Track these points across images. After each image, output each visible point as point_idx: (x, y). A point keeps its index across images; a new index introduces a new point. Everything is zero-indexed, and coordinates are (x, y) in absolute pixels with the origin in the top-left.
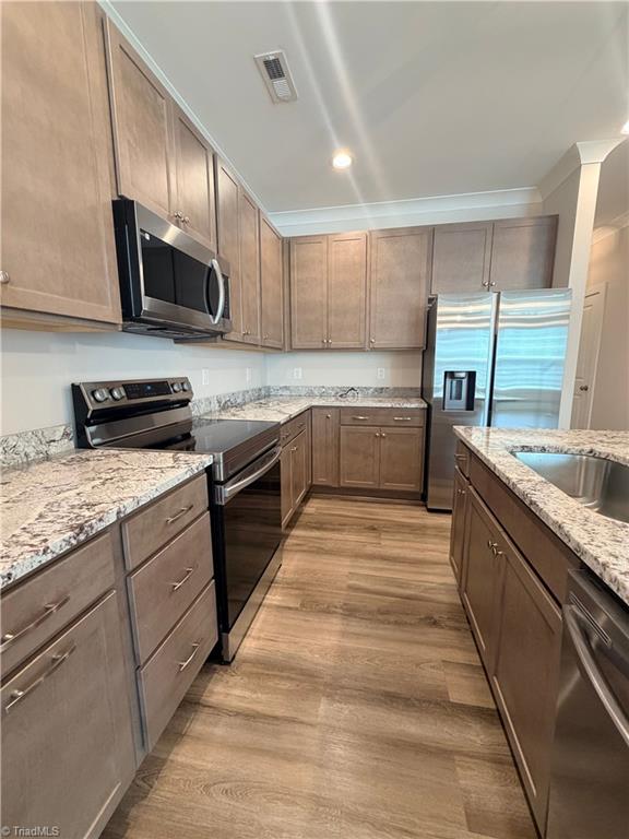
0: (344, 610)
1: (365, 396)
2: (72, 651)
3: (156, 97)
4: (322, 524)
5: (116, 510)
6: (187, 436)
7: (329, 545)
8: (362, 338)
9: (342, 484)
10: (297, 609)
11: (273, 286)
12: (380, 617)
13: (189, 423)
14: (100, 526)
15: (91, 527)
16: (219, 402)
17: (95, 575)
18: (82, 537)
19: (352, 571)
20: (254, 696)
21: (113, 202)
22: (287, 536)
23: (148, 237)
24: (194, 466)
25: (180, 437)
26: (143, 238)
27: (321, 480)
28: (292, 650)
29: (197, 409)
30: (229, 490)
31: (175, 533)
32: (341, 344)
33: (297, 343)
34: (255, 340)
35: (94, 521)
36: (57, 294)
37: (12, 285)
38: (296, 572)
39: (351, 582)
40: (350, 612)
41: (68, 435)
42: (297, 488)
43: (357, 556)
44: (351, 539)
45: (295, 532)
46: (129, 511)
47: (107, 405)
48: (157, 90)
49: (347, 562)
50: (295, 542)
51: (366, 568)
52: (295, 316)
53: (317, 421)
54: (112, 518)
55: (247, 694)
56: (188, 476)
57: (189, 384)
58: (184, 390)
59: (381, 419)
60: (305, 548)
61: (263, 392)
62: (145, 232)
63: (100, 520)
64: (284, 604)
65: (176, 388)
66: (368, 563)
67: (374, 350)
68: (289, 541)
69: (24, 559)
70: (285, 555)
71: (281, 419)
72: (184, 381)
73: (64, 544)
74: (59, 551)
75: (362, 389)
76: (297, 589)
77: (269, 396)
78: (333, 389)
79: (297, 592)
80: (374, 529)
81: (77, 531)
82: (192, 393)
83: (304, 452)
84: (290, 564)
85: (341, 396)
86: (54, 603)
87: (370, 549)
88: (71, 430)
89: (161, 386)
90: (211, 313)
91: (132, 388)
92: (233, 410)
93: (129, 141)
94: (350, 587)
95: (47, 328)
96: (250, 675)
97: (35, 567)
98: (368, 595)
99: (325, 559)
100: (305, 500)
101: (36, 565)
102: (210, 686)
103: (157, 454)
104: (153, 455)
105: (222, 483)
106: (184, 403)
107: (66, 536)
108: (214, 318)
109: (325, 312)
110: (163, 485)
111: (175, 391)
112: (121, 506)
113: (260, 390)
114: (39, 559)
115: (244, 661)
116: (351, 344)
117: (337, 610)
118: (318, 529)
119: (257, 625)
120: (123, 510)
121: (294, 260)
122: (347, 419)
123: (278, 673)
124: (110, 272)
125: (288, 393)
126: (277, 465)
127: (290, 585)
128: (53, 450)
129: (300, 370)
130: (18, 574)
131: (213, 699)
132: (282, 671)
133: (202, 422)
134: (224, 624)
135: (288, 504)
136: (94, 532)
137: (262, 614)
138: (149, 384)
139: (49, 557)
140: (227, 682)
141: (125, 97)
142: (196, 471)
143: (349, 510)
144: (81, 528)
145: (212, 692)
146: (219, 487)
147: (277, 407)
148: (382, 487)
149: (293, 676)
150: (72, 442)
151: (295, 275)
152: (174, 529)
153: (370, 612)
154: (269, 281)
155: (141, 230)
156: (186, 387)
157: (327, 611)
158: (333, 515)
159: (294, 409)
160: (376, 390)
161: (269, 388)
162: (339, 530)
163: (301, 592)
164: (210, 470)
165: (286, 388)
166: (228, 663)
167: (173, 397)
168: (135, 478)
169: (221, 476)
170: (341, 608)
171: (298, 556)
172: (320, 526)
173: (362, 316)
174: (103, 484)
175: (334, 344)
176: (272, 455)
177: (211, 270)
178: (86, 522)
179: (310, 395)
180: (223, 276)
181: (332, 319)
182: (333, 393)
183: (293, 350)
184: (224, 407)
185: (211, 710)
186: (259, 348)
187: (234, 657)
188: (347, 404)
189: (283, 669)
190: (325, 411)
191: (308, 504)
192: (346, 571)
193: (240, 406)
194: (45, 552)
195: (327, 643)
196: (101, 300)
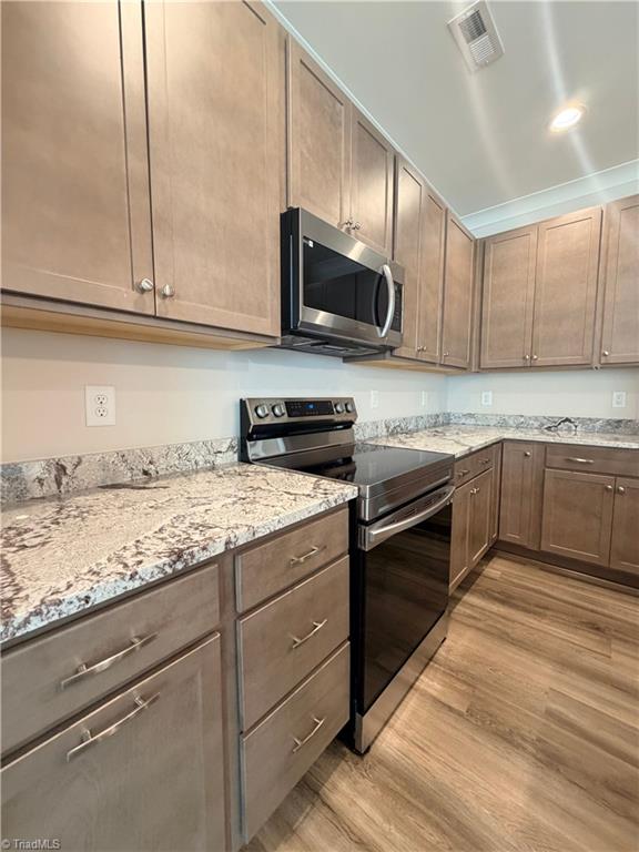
0: (538, 750)
1: (590, 431)
2: (154, 701)
3: (334, 105)
4: (510, 597)
5: (224, 539)
6: (348, 461)
7: (518, 632)
8: (588, 352)
9: (543, 548)
10: (460, 714)
11: (459, 294)
12: (609, 796)
13: (351, 447)
14: (203, 556)
15: (192, 555)
16: (388, 427)
17: (194, 612)
18: (179, 566)
19: (555, 686)
20: (386, 826)
21: (281, 215)
22: (457, 600)
23: (311, 244)
24: (331, 498)
25: (340, 461)
26: (306, 246)
27: (511, 536)
28: (445, 778)
29: (360, 433)
30: (377, 533)
31: (300, 576)
32: (549, 360)
33: (487, 361)
34: (431, 357)
35: (195, 549)
36: (219, 307)
37: (178, 297)
38: (463, 656)
39: (554, 706)
40: (550, 760)
41: (233, 447)
42: (475, 541)
43: (564, 664)
44: (557, 634)
45: (468, 598)
46: (241, 542)
47: (267, 421)
48: (336, 96)
49: (548, 668)
50: (468, 611)
51: (581, 692)
52: (488, 330)
53: (510, 458)
54: (219, 548)
55: (378, 817)
56: (322, 509)
57: (353, 405)
58: (348, 411)
59: (616, 466)
60: (480, 625)
61: (441, 419)
62: (308, 239)
63: (204, 549)
64: (443, 699)
65: (339, 408)
66: (584, 684)
67: (608, 367)
68: (459, 608)
69: (107, 582)
70: (452, 626)
71: (458, 451)
72: (348, 402)
73: (156, 571)
74: (148, 579)
75: (583, 421)
76: (465, 682)
77: (448, 424)
78: (536, 419)
79: (464, 687)
80: (598, 629)
81: (174, 557)
82: (356, 415)
83: (488, 497)
84: (457, 640)
85: (549, 428)
86: (140, 638)
87: (589, 661)
88: (235, 443)
89: (324, 406)
90: (378, 325)
91: (293, 406)
92: (402, 437)
93: (302, 153)
94: (550, 714)
95: (224, 347)
96: (386, 788)
97: (118, 593)
98: (586, 743)
99: (510, 652)
100: (488, 557)
101: (120, 592)
102: (335, 776)
103: (301, 477)
104: (298, 477)
105: (367, 524)
106: (348, 425)
107: (160, 562)
108: (382, 331)
109: (530, 319)
110: (288, 517)
111: (338, 412)
112: (232, 536)
113: (438, 416)
114: (124, 584)
115: (380, 762)
116: (568, 360)
117: (526, 745)
118: (503, 602)
119: (403, 715)
120: (233, 540)
121: (489, 264)
122: (558, 460)
123: (422, 807)
124: (271, 283)
125: (473, 421)
126: (448, 509)
127: (454, 673)
128: (219, 460)
129: (490, 393)
130: (99, 598)
131: (336, 799)
132: (429, 808)
133: (364, 447)
134: (360, 701)
135: (461, 558)
136: (195, 562)
137: (412, 702)
138: (310, 403)
139: (137, 584)
140: (355, 783)
141: (302, 110)
142: (334, 505)
143: (553, 588)
144: (179, 555)
145: (335, 786)
146: (363, 527)
147: (455, 437)
148: (613, 566)
149: (445, 826)
150: (236, 455)
151: (490, 280)
152: (299, 572)
153: (587, 776)
154: (455, 291)
155: (305, 237)
156: (349, 408)
157: (508, 738)
158: (529, 589)
159: (478, 441)
160: (608, 422)
161: (449, 414)
162: (535, 613)
163: (470, 690)
164: (354, 505)
165: (471, 416)
166: (361, 755)
167: (336, 418)
168: (265, 502)
169: (367, 515)
170: (533, 744)
171: (470, 634)
172: (505, 599)
173: (590, 320)
174: (235, 503)
175: (540, 360)
176: (440, 496)
177: (382, 277)
178: (188, 548)
179: (503, 424)
180: (395, 283)
181: (540, 328)
182: (536, 424)
183: (482, 370)
184: (393, 433)
185: (330, 815)
186: (437, 368)
187: (369, 748)
188: (558, 440)
189: (430, 804)
190: (523, 447)
191: (491, 564)
192: (545, 683)
193: (409, 433)
194: (132, 577)
195: (506, 798)
196: (261, 313)
